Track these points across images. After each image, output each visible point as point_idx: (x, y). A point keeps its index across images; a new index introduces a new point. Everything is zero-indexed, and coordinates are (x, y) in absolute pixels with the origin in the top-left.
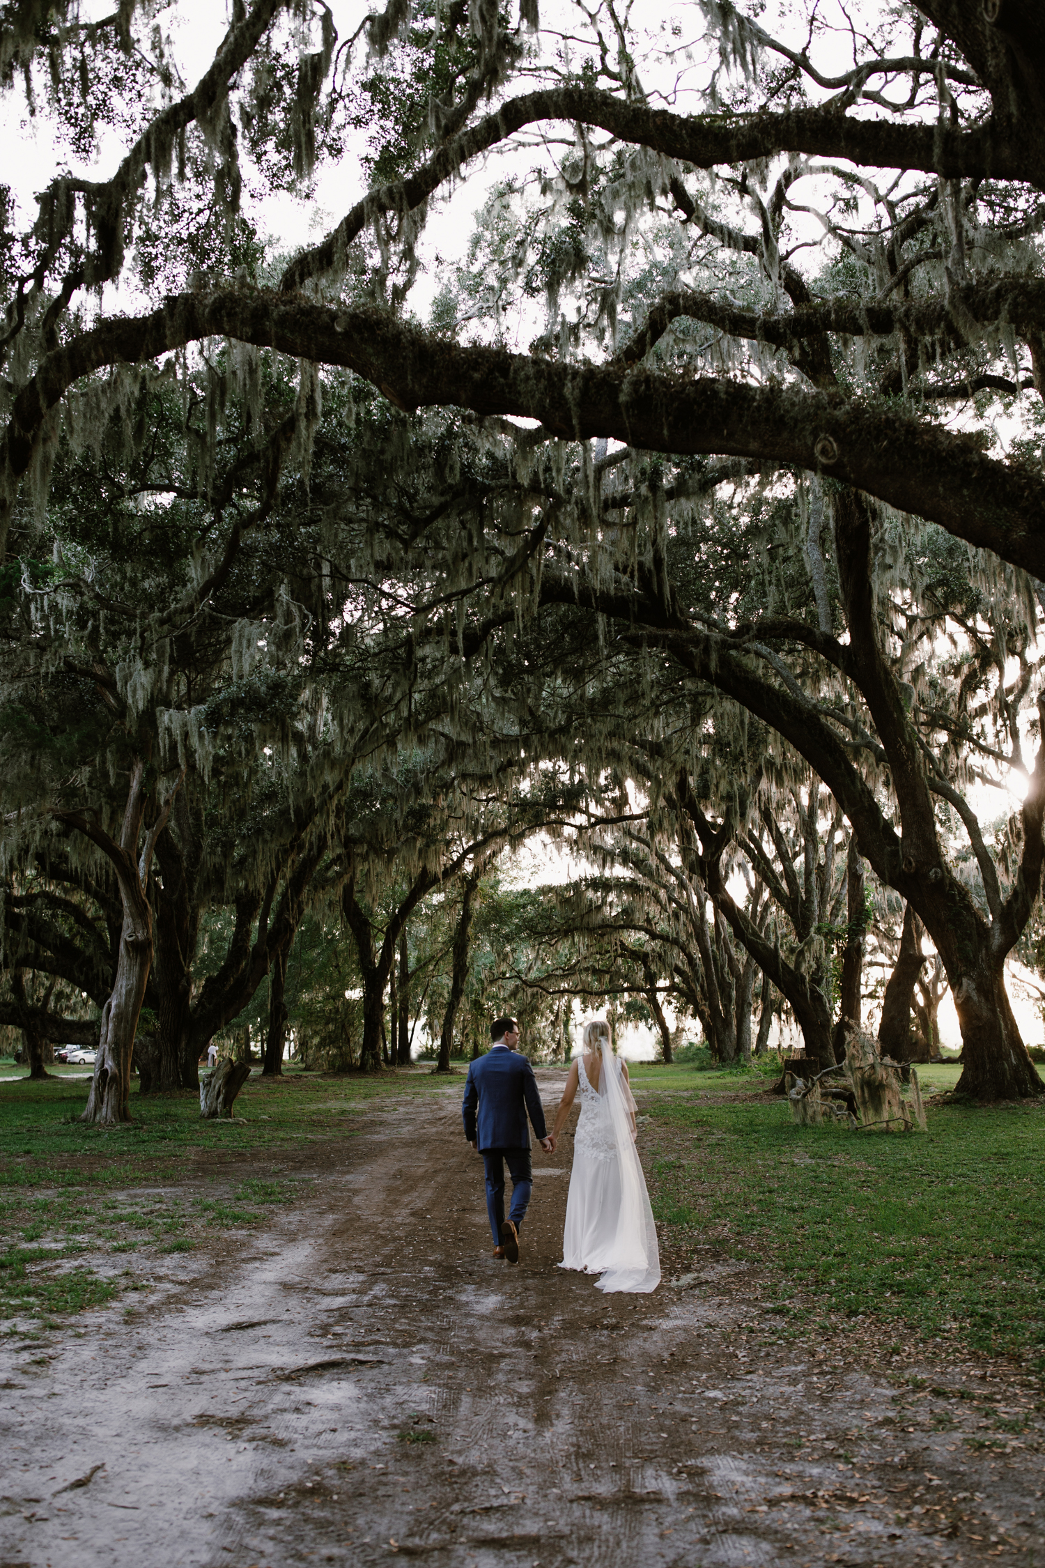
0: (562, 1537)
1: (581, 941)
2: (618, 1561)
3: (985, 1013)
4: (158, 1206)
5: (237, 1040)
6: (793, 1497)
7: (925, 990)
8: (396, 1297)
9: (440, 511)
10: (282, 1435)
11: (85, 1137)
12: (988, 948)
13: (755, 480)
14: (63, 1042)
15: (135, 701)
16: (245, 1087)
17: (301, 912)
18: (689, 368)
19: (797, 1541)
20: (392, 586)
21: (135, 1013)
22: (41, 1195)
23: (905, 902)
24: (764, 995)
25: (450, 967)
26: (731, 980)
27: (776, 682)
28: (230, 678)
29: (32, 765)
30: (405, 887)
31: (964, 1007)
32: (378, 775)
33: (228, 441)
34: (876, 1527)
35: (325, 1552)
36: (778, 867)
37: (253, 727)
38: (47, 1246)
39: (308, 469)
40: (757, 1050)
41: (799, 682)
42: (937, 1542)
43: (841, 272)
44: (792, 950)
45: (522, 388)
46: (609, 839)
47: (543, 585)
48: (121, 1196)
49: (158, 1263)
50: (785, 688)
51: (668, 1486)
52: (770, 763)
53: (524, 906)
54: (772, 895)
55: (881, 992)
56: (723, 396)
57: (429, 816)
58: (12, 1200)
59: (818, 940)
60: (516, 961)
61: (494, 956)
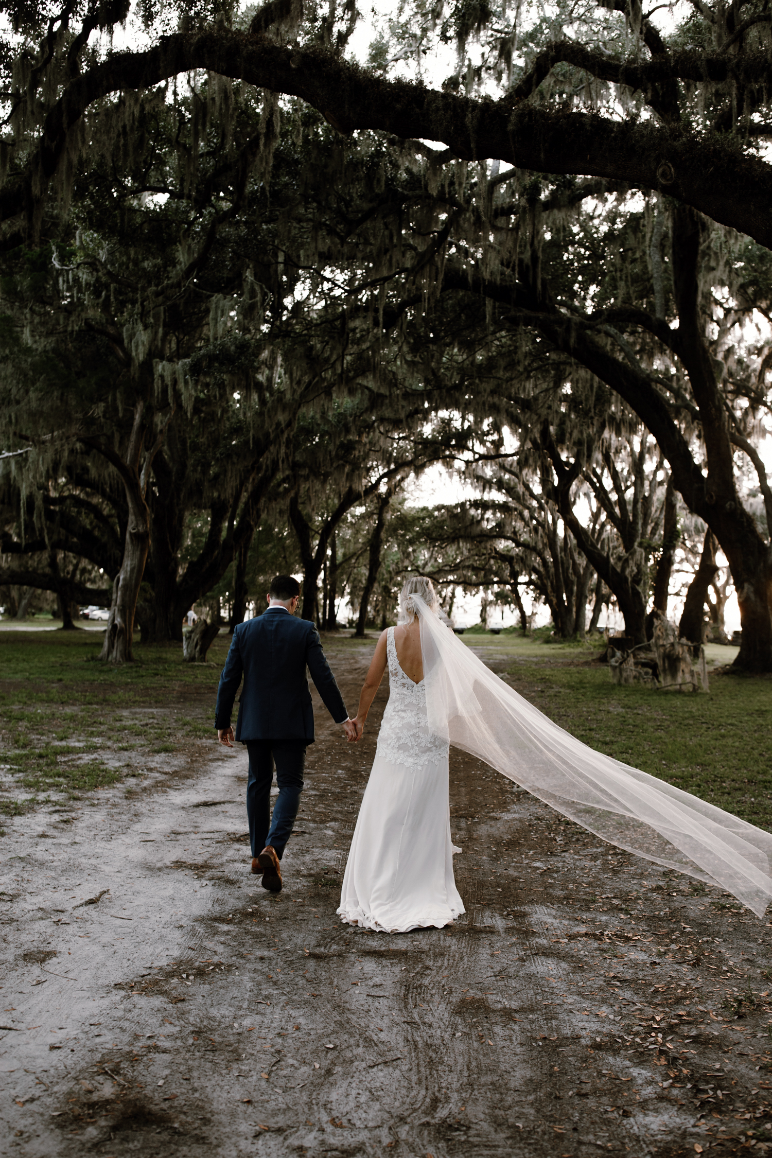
0: (423, 952)
1: (464, 546)
2: (461, 969)
3: (759, 608)
4: (151, 721)
5: (211, 608)
6: (586, 934)
7: (717, 591)
8: (318, 790)
9: (368, 215)
10: (233, 877)
11: (101, 671)
12: (765, 562)
13: (611, 197)
14: (86, 604)
15: (137, 355)
16: (216, 641)
17: (259, 516)
18: (567, 104)
19: (587, 964)
20: (332, 271)
21: (136, 585)
22: (68, 710)
23: (706, 526)
24: (597, 590)
25: (367, 561)
26: (574, 578)
27: (620, 357)
28: (208, 340)
29: (62, 400)
30: (336, 501)
31: (744, 604)
32: (318, 416)
33: (208, 154)
34: (642, 957)
35: (259, 953)
36: (614, 497)
37: (225, 377)
38: (72, 744)
39: (268, 177)
40: (590, 630)
41: (638, 357)
42: (685, 968)
43: (690, 30)
44: (619, 558)
45: (433, 117)
46: (488, 471)
47: (446, 275)
48: (125, 713)
49: (150, 759)
50: (626, 361)
51: (500, 923)
52: (612, 418)
53: (423, 519)
54: (608, 517)
55: (685, 591)
56: (588, 128)
57: (354, 449)
58: (48, 712)
59: (640, 552)
60: (416, 558)
61: (399, 554)
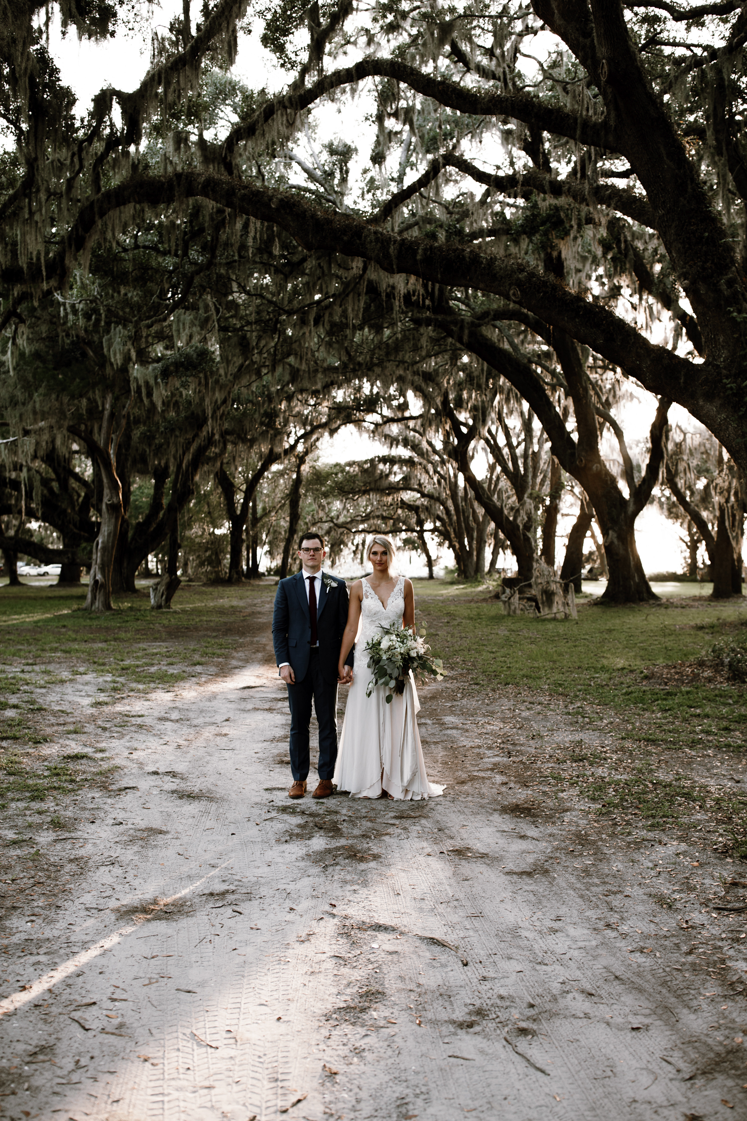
1: (374, 497)
3: (622, 552)
12: (626, 512)
15: (116, 360)
21: (113, 547)
24: (495, 536)
25: (287, 514)
26: (473, 524)
31: (609, 548)
40: (489, 571)
44: (512, 509)
45: (368, 246)
46: (395, 431)
50: (511, 349)
53: (336, 474)
54: (502, 471)
55: (568, 534)
57: (276, 416)
59: (529, 503)
60: (330, 510)
61: (315, 506)
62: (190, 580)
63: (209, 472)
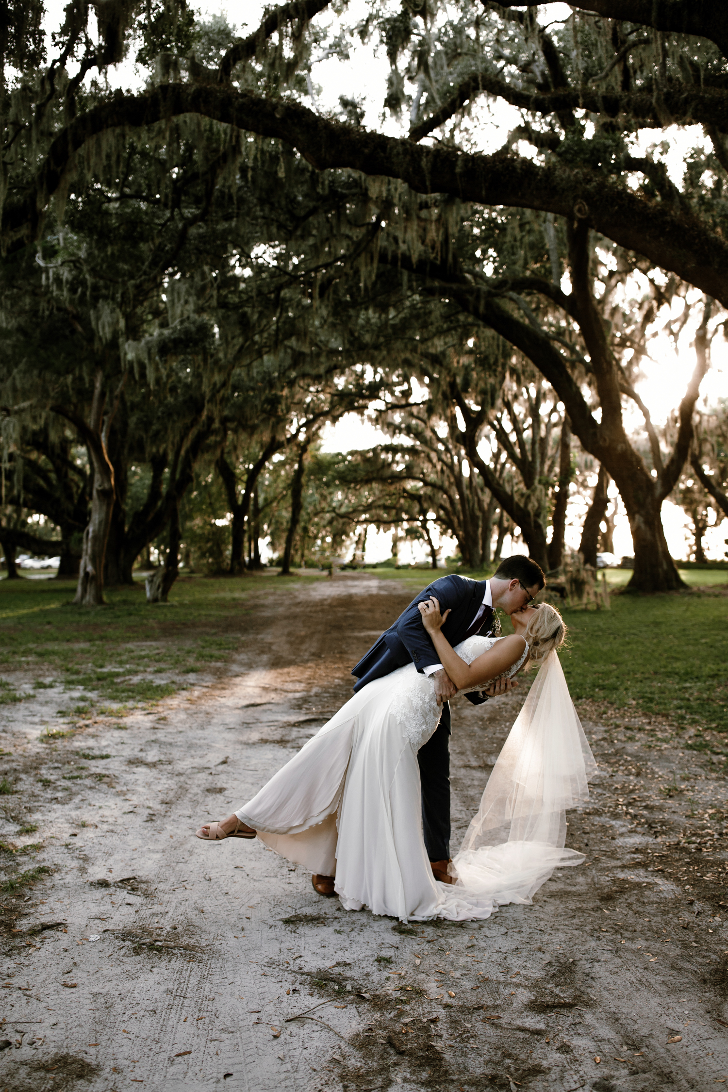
1: (377, 487)
3: (649, 537)
7: (607, 521)
9: (312, 212)
12: (653, 495)
15: (104, 334)
22: (80, 646)
24: (500, 522)
25: (289, 504)
26: (479, 514)
29: (40, 377)
30: (260, 450)
31: (636, 533)
38: (113, 670)
40: (495, 560)
41: (534, 314)
42: (632, 777)
44: (522, 495)
46: (398, 419)
48: (131, 646)
49: (185, 677)
50: (525, 319)
52: (513, 368)
53: (338, 464)
54: (508, 456)
56: (519, 171)
57: (278, 403)
59: (540, 488)
60: (332, 500)
61: (317, 496)
62: (192, 572)
63: (210, 462)
